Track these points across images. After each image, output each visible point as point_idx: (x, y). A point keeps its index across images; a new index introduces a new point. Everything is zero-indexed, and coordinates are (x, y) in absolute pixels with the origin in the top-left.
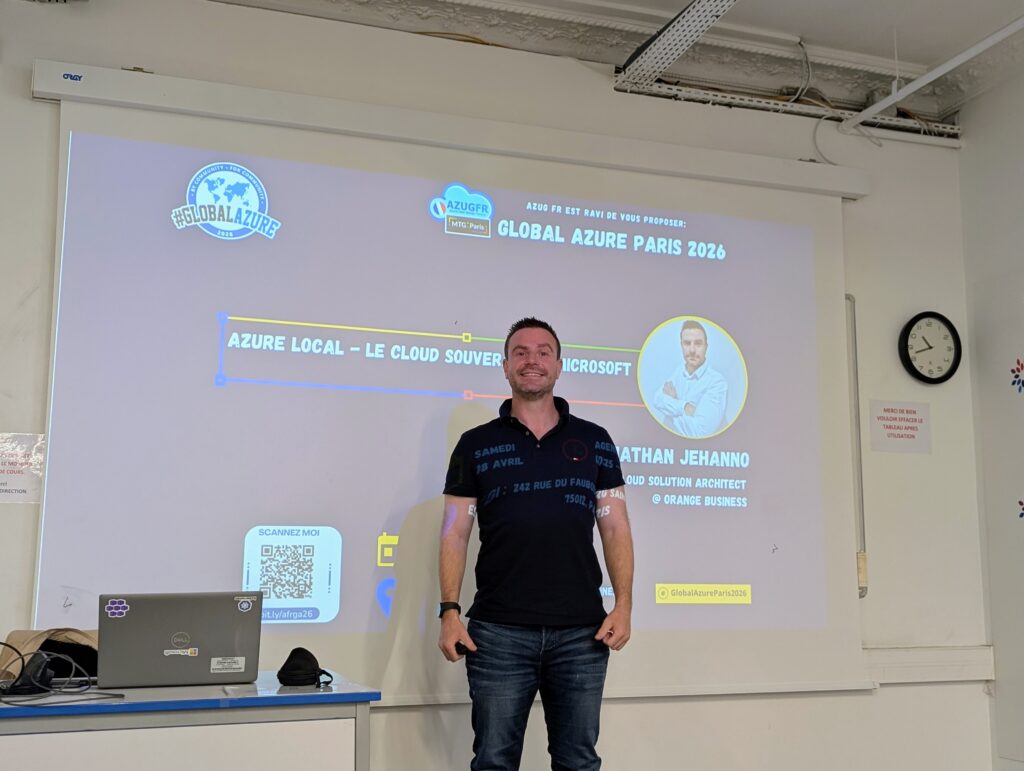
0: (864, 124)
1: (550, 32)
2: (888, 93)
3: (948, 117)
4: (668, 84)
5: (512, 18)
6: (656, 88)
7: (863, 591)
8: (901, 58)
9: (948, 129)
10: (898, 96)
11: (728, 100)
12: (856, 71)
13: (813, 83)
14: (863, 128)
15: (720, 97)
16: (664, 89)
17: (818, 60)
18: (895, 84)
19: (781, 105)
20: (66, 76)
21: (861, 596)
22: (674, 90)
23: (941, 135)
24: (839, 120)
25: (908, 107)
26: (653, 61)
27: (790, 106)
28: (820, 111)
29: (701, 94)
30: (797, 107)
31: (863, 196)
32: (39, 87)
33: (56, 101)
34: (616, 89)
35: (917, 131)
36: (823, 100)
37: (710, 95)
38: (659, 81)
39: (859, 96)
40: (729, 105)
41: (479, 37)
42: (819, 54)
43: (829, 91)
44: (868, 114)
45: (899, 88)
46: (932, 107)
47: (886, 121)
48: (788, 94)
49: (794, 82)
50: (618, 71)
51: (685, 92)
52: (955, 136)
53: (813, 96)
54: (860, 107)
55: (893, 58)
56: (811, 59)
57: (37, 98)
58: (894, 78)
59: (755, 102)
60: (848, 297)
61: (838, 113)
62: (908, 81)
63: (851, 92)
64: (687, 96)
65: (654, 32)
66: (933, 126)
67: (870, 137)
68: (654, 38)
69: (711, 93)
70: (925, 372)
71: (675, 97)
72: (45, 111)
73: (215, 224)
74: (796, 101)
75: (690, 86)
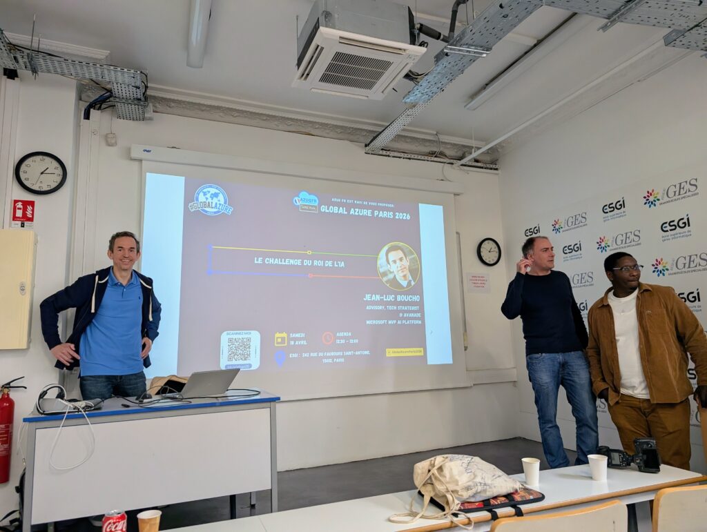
0: (462, 165)
1: (339, 130)
2: (471, 153)
3: (494, 162)
4: (386, 151)
5: (324, 126)
6: (381, 152)
7: (466, 348)
8: (475, 140)
9: (494, 166)
10: (475, 155)
11: (409, 156)
12: (458, 145)
13: (442, 149)
14: (461, 167)
15: (406, 156)
16: (384, 153)
17: (443, 141)
18: (473, 150)
19: (429, 158)
20: (145, 150)
21: (465, 350)
22: (388, 153)
23: (491, 169)
24: (452, 164)
25: (478, 158)
26: (379, 142)
27: (433, 159)
28: (445, 161)
29: (399, 155)
30: (436, 159)
31: (462, 194)
32: (134, 155)
33: (141, 161)
34: (366, 153)
35: (482, 168)
36: (446, 156)
37: (402, 155)
38: (382, 149)
39: (459, 154)
40: (410, 159)
41: (311, 133)
42: (444, 138)
43: (448, 152)
44: (463, 161)
45: (475, 152)
46: (488, 158)
47: (470, 164)
48: (432, 154)
49: (435, 149)
50: (366, 146)
51: (392, 154)
52: (496, 169)
53: (442, 154)
54: (460, 159)
55: (472, 139)
56: (441, 140)
57: (132, 159)
58: (473, 147)
59: (419, 158)
60: (457, 233)
61: (452, 161)
62: (479, 148)
63: (456, 152)
64: (393, 155)
65: (380, 130)
66: (488, 166)
67: (464, 170)
68: (381, 133)
69: (403, 154)
70: (487, 262)
71: (389, 156)
72: (136, 165)
73: (207, 209)
74: (435, 157)
75: (394, 151)
